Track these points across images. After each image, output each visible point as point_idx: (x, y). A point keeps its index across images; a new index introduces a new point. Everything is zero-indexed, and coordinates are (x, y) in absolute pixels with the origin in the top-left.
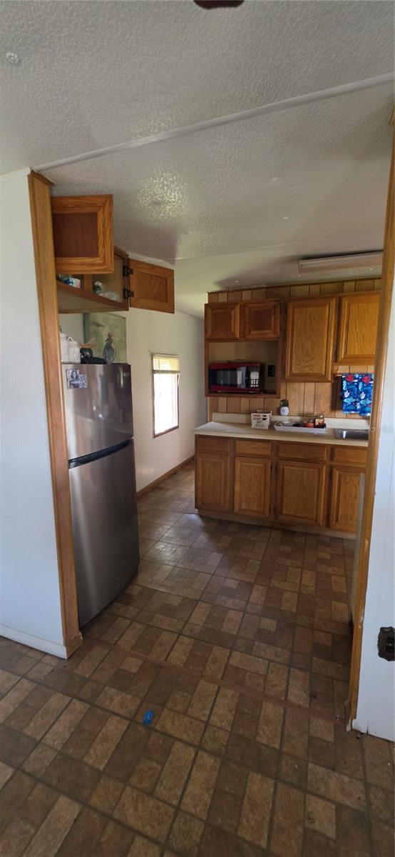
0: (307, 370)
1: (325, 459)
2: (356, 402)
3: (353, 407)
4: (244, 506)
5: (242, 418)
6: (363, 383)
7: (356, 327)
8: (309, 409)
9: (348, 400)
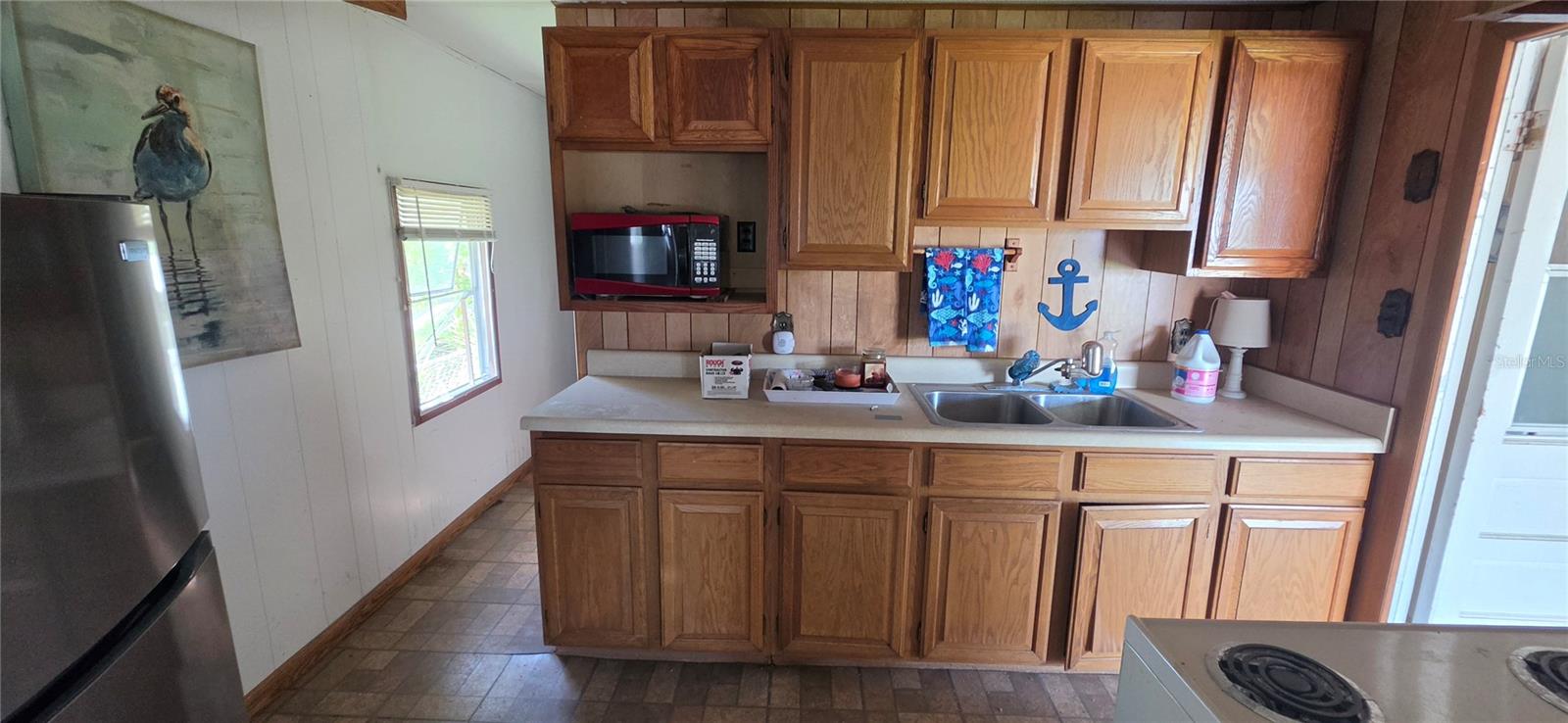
0: (847, 237)
1: (909, 483)
2: (958, 318)
3: (953, 332)
4: (691, 626)
5: (672, 364)
6: (974, 270)
7: (970, 125)
8: (844, 337)
9: (940, 315)
